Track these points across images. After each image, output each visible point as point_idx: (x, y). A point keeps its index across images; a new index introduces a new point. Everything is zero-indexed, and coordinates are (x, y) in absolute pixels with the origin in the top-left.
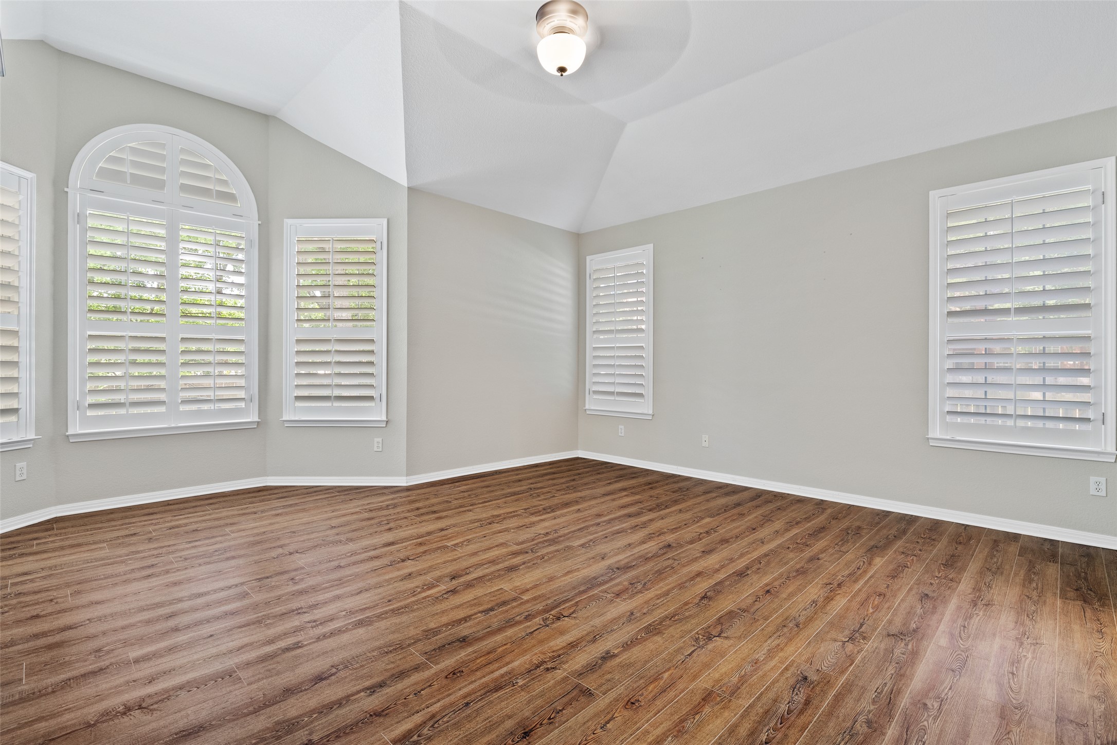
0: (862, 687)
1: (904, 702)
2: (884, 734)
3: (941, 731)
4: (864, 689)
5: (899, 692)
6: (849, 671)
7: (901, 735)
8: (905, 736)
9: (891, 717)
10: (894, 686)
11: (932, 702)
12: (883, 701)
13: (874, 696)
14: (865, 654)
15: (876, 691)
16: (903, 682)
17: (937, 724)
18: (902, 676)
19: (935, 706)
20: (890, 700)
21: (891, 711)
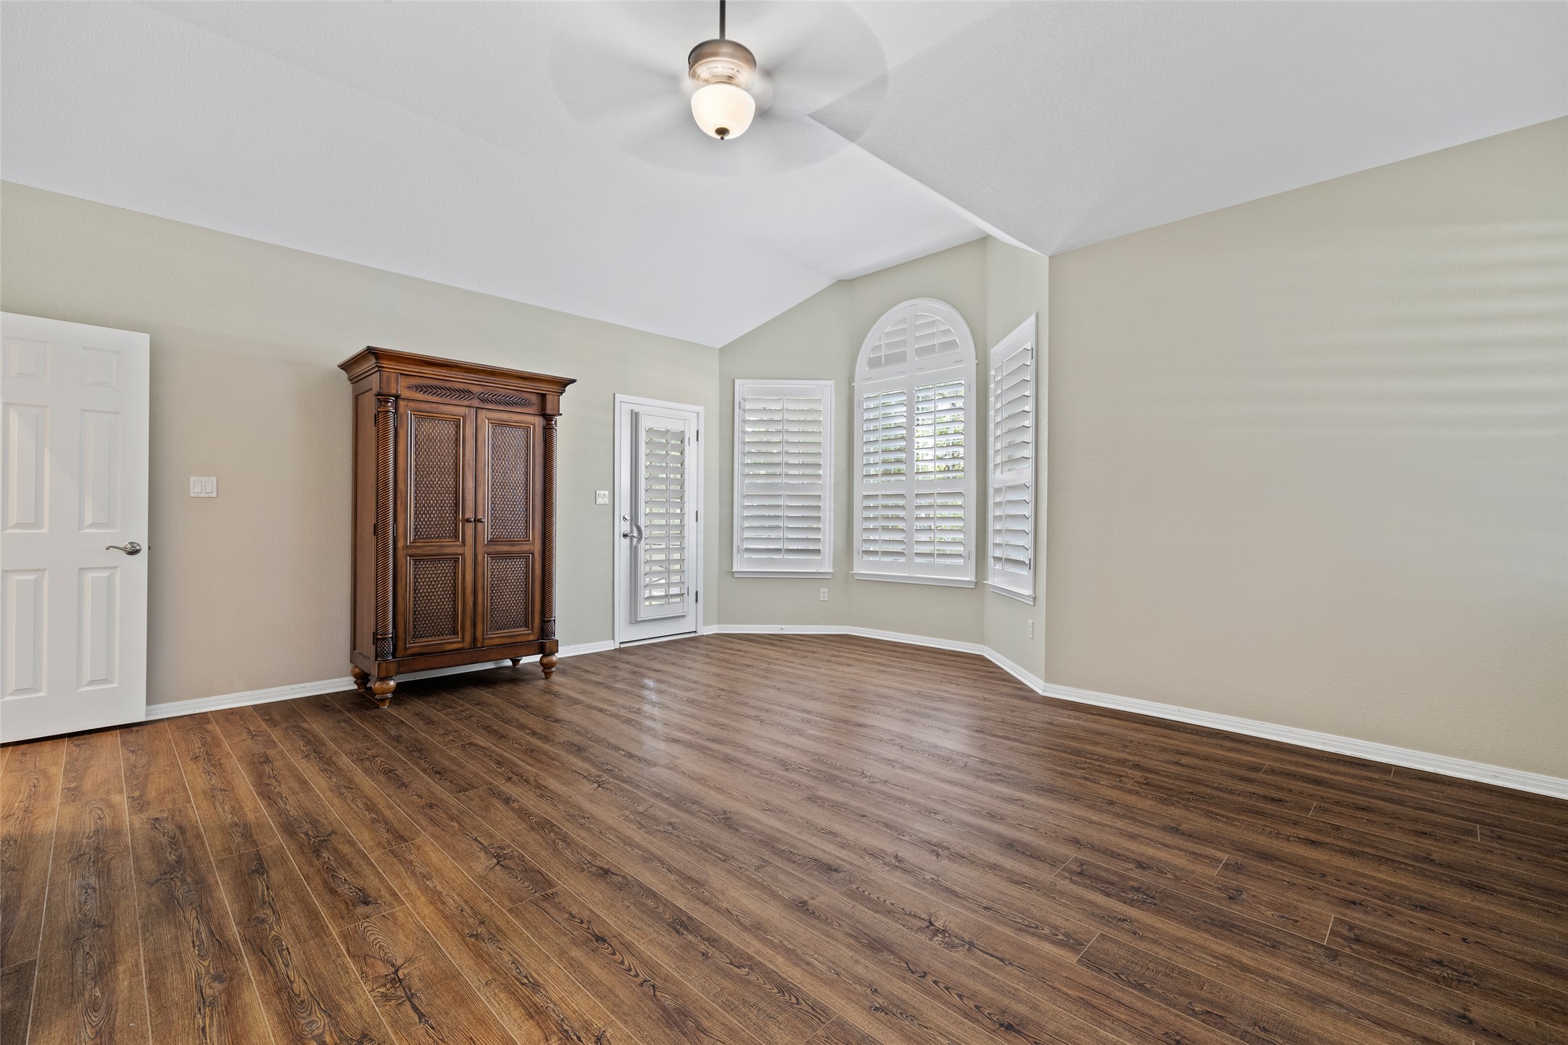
0: (305, 941)
1: (248, 964)
2: (237, 924)
3: (183, 970)
4: (301, 940)
5: (263, 969)
6: (340, 944)
7: (222, 936)
8: (218, 937)
9: (246, 940)
10: (276, 971)
11: (216, 991)
12: (269, 947)
13: (284, 944)
14: (353, 976)
15: (288, 949)
16: (270, 983)
17: (193, 972)
18: (278, 991)
19: (208, 990)
20: (263, 954)
21: (252, 945)
